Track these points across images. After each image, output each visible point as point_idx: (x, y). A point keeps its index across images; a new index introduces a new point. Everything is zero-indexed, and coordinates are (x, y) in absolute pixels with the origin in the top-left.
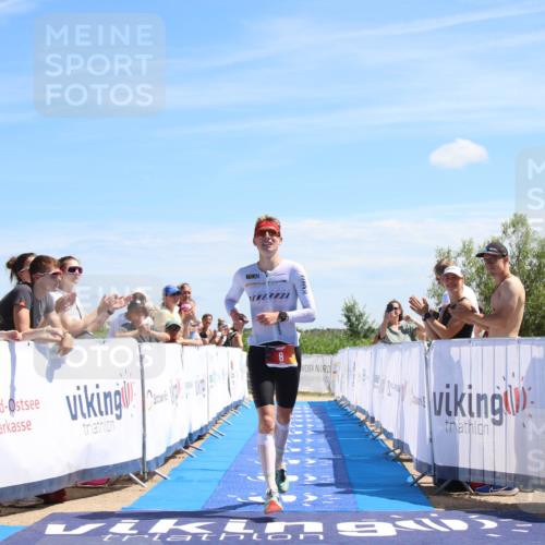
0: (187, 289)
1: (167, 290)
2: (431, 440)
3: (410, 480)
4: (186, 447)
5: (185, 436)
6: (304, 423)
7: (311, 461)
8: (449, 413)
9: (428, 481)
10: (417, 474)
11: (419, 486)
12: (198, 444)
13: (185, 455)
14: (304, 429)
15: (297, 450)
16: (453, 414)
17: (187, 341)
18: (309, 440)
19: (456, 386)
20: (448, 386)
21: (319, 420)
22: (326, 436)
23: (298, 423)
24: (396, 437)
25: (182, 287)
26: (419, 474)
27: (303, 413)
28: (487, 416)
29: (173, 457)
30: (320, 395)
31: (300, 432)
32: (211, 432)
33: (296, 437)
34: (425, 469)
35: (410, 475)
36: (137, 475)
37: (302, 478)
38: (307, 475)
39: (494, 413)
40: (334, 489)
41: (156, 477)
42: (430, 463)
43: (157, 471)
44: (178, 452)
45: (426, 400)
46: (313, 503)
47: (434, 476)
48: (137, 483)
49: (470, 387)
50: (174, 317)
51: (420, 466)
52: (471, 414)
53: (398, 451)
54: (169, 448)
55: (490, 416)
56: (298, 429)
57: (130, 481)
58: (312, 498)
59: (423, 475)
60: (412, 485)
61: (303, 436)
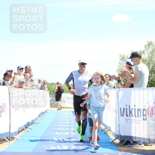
1: (18, 68)
2: (119, 126)
4: (26, 128)
5: (26, 123)
7: (74, 133)
8: (127, 116)
10: (113, 138)
11: (114, 143)
12: (29, 127)
13: (25, 131)
14: (70, 121)
15: (68, 129)
16: (129, 116)
18: (72, 125)
19: (129, 106)
20: (126, 106)
23: (68, 119)
27: (70, 115)
28: (141, 117)
29: (21, 131)
31: (69, 123)
32: (35, 122)
33: (67, 124)
34: (117, 137)
35: (110, 139)
36: (7, 138)
39: (144, 116)
41: (15, 139)
42: (118, 134)
43: (15, 137)
44: (23, 130)
45: (117, 111)
47: (120, 139)
49: (135, 106)
52: (135, 116)
54: (19, 128)
55: (142, 117)
56: (68, 121)
58: (74, 147)
59: (116, 139)
60: (112, 143)
61: (70, 124)
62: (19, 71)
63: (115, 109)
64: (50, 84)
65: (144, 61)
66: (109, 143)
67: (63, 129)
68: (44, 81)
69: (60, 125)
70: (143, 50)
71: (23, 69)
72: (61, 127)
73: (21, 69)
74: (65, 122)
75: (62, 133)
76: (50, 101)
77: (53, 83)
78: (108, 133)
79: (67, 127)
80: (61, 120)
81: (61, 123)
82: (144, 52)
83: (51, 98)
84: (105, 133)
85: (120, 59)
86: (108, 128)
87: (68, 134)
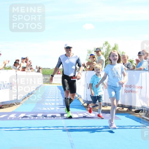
0: (28, 58)
1: (22, 58)
2: (87, 95)
3: (82, 104)
4: (28, 96)
6: (56, 91)
7: (58, 100)
9: (86, 104)
10: (83, 103)
11: (84, 106)
12: (30, 96)
17: (28, 71)
18: (57, 95)
21: (60, 90)
22: (61, 94)
23: (54, 91)
24: (78, 94)
25: (26, 58)
26: (84, 103)
27: (56, 89)
29: (24, 99)
30: (60, 84)
33: (54, 94)
34: (85, 102)
35: (81, 103)
36: (16, 103)
37: (56, 104)
38: (57, 103)
40: (63, 106)
41: (21, 104)
42: (86, 100)
43: (21, 102)
44: (26, 98)
46: (58, 110)
48: (15, 105)
50: (24, 65)
51: (84, 101)
53: (78, 98)
57: (14, 104)
58: (58, 108)
59: (85, 103)
60: (82, 105)
61: (56, 94)
62: (23, 60)
63: (84, 84)
64: (43, 68)
65: (103, 54)
66: (80, 106)
67: (51, 97)
68: (39, 67)
69: (49, 95)
70: (101, 47)
71: (25, 58)
72: (49, 96)
73: (23, 59)
74: (52, 93)
75: (51, 100)
76: (43, 79)
77: (45, 68)
78: (80, 99)
79: (54, 96)
80: (50, 92)
81: (50, 93)
82: (102, 48)
83: (44, 77)
84: (78, 99)
85: (88, 53)
86: (80, 96)
87: (54, 100)
